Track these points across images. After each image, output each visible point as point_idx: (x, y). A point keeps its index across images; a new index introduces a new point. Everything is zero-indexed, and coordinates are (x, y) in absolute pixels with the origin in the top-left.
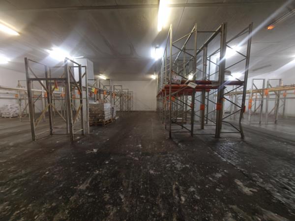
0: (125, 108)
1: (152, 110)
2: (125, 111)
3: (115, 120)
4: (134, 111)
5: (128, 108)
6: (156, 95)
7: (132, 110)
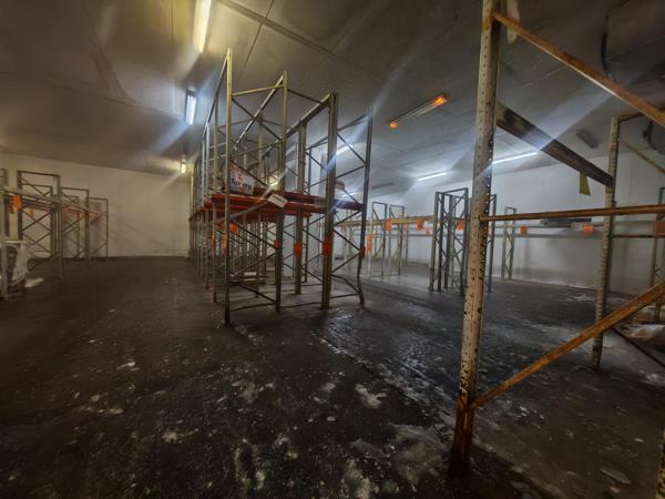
6: (189, 217)
7: (103, 254)
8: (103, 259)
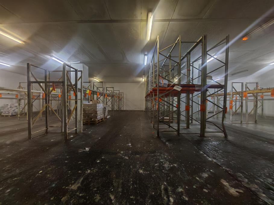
0: (116, 108)
1: (141, 110)
2: (116, 111)
3: (107, 119)
4: (125, 111)
5: (119, 108)
6: (145, 96)
7: (122, 110)
8: (122, 111)
